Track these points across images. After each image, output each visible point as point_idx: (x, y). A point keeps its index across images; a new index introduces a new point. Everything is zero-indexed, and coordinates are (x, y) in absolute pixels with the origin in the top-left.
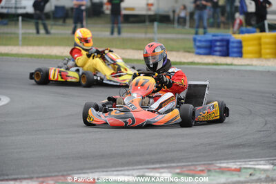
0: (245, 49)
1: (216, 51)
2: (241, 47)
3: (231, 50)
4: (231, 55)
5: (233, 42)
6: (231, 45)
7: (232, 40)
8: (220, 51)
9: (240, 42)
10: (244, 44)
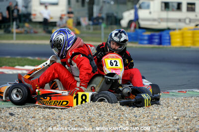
2: (170, 39)
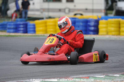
0: (37, 29)
1: (20, 30)
3: (28, 30)
4: (28, 32)
5: (30, 25)
6: (28, 27)
7: (29, 24)
8: (23, 30)
9: (34, 25)
10: (36, 26)
